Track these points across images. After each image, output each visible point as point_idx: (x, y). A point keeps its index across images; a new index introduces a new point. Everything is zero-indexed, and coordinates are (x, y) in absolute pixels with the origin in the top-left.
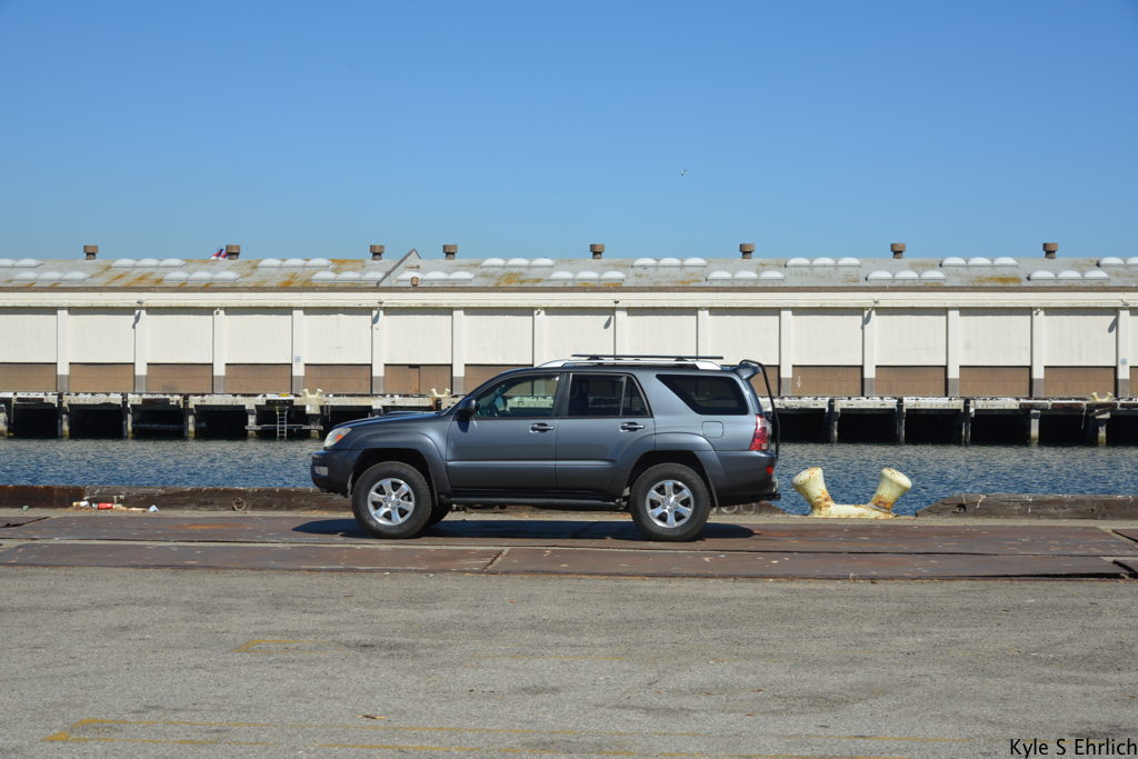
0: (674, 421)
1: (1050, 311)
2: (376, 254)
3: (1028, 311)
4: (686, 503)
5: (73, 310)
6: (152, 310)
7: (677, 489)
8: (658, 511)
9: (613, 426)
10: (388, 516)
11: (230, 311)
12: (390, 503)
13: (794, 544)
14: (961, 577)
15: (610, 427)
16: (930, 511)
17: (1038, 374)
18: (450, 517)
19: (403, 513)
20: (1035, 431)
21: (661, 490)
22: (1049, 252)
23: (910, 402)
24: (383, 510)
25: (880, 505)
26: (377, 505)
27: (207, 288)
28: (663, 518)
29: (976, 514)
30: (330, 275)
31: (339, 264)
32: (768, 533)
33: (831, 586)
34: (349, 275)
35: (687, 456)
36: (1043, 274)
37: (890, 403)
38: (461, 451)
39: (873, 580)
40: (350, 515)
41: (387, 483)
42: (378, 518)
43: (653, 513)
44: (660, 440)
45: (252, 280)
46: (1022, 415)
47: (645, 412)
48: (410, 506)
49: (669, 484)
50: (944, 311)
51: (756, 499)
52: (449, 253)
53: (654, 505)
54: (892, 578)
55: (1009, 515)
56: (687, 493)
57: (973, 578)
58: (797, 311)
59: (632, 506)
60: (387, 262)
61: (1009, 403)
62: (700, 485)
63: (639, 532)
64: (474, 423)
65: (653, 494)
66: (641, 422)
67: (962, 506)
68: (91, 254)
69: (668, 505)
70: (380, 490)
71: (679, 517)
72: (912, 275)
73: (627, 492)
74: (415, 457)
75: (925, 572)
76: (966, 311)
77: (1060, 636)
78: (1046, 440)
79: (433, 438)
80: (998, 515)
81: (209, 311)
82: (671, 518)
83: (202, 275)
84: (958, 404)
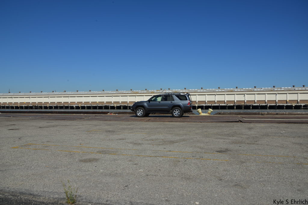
0: (177, 101)
1: (237, 94)
2: (161, 89)
3: (234, 94)
4: (179, 112)
5: (129, 96)
6: (137, 96)
7: (178, 111)
8: (175, 114)
9: (169, 102)
10: (140, 114)
11: (145, 96)
12: (140, 113)
13: (194, 118)
14: (214, 122)
15: (168, 102)
16: (215, 114)
17: (235, 101)
18: (150, 115)
19: (142, 114)
20: (235, 108)
21: (175, 111)
22: (237, 88)
23: (220, 105)
24: (139, 114)
25: (208, 113)
26: (138, 113)
27: (143, 93)
28: (176, 114)
29: (221, 115)
30: (156, 92)
31: (157, 91)
32: (191, 117)
33: (194, 123)
34: (158, 92)
35: (179, 106)
36: (236, 90)
37: (218, 105)
38: (149, 106)
39: (201, 122)
40: (135, 115)
41: (139, 110)
42: (138, 115)
43: (174, 114)
44: (175, 104)
45: (148, 93)
46: (234, 106)
47: (174, 100)
48: (142, 113)
49: (177, 110)
50: (224, 94)
51: (189, 112)
52: (169, 89)
53: (175, 113)
54: (204, 122)
55: (226, 115)
56: (179, 111)
57: (216, 122)
58: (207, 95)
59: (172, 113)
60: (162, 90)
61: (232, 105)
62: (181, 110)
63: (173, 116)
64: (151, 102)
65: (174, 111)
66: (173, 102)
67: (220, 113)
68: (131, 90)
69: (176, 113)
70: (139, 111)
71: (178, 114)
72: (221, 90)
73: (171, 111)
74: (143, 107)
75: (209, 121)
76: (227, 94)
77: (225, 130)
78: (236, 109)
79: (145, 104)
80: (224, 115)
81: (143, 96)
82: (177, 114)
83: (143, 92)
84: (226, 105)
